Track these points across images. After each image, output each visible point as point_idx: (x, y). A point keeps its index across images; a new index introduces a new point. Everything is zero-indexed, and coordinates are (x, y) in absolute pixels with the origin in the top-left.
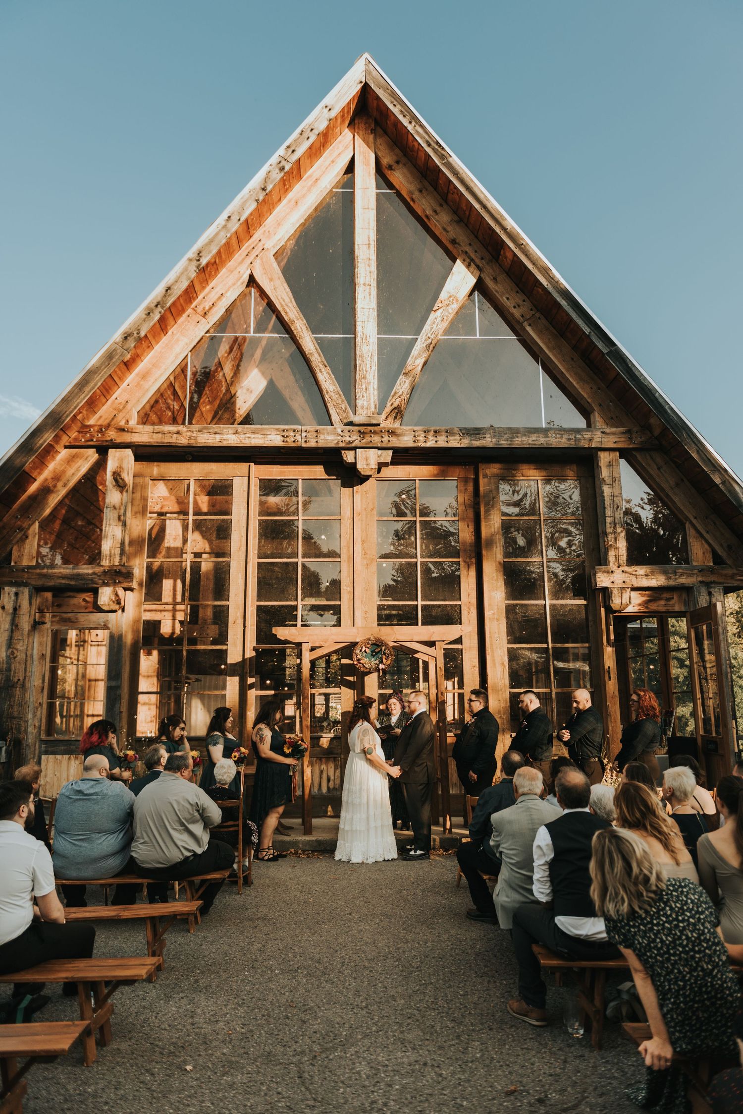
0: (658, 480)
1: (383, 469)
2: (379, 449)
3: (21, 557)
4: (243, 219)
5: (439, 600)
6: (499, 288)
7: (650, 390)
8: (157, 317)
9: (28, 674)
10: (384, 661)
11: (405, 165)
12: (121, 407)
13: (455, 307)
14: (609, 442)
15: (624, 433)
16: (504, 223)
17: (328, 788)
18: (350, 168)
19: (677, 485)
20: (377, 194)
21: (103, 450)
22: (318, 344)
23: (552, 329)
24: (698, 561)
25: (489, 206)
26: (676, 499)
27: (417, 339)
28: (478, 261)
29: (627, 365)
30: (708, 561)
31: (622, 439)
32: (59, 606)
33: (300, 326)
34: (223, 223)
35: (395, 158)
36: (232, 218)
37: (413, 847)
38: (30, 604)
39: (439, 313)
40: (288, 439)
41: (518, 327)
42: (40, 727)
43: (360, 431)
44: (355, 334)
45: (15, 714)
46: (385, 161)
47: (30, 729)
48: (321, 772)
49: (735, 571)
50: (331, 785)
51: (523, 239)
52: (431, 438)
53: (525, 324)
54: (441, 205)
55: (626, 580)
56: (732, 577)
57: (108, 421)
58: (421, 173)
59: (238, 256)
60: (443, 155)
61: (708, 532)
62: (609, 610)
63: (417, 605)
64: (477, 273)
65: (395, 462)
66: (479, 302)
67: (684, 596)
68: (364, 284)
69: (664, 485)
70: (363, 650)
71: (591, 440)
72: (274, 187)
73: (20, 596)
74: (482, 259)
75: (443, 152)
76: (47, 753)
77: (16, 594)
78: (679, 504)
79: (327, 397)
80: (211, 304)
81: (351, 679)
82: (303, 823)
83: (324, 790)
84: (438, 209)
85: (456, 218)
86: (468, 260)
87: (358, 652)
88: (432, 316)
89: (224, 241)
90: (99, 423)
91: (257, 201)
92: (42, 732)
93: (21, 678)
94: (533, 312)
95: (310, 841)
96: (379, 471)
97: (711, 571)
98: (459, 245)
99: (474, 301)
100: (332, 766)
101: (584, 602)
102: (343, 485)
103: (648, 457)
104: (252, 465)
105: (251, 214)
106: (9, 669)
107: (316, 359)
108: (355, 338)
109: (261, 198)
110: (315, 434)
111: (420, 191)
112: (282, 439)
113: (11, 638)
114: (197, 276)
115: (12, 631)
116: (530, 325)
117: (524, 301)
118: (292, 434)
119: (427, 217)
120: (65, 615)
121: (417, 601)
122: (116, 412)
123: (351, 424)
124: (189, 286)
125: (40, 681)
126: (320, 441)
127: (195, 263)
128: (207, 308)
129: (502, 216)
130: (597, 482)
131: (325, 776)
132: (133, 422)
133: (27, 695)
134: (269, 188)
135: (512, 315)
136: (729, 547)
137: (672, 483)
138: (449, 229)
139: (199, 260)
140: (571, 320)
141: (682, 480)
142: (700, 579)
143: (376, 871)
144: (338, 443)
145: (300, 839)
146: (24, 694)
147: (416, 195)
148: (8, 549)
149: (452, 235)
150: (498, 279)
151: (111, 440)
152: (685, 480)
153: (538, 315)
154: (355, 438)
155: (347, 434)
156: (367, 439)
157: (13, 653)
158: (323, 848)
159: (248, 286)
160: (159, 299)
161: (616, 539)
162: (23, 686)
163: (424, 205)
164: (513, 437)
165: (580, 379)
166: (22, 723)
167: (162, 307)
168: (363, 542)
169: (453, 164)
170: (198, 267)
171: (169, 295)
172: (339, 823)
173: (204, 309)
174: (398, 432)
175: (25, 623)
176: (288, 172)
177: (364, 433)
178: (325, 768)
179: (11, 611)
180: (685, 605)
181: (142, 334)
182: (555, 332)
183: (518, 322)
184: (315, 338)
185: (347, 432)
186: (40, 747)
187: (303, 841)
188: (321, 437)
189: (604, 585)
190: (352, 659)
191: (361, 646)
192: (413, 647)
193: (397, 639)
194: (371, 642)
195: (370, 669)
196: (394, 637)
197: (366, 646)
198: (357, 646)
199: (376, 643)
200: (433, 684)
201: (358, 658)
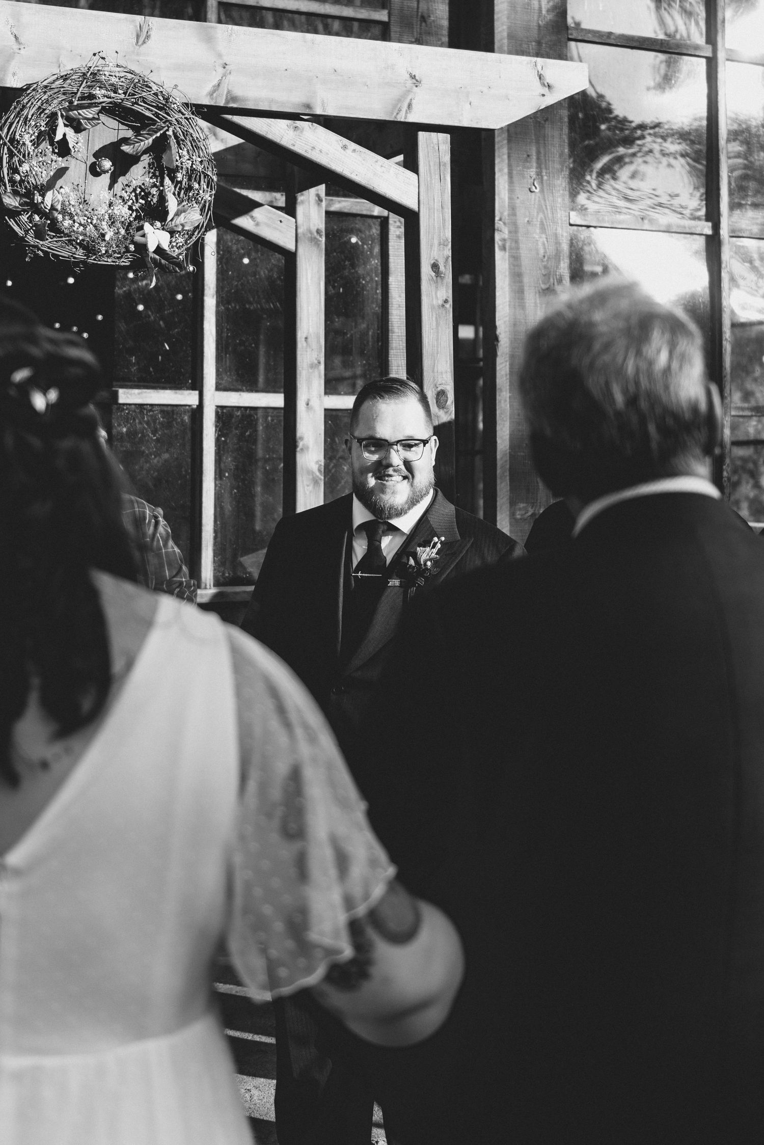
10: (172, 206)
87: (26, 140)
191: (41, 110)
192: (308, 148)
193: (229, 92)
194: (103, 92)
195: (89, 248)
196: (215, 82)
197: (74, 114)
198: (22, 110)
199: (128, 104)
200: (316, 362)
201: (22, 181)
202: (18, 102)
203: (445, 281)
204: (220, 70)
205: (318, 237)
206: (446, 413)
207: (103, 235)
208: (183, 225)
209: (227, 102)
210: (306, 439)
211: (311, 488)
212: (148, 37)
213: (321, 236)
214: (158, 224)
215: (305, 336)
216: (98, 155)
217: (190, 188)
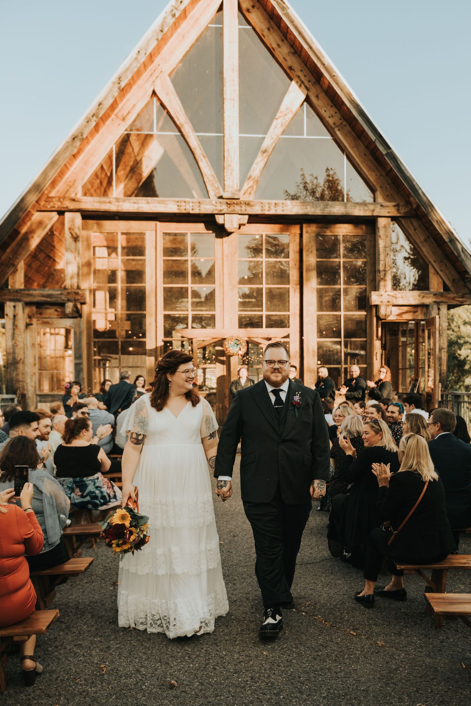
0: (414, 237)
1: (242, 227)
2: (239, 214)
3: (14, 283)
4: (148, 53)
5: (276, 311)
6: (321, 103)
7: (410, 180)
8: (94, 124)
9: (26, 355)
10: (242, 349)
11: (258, 9)
12: (71, 184)
13: (290, 116)
14: (384, 212)
15: (394, 206)
16: (323, 60)
18: (221, 8)
19: (425, 240)
20: (240, 29)
21: (61, 213)
22: (200, 140)
23: (353, 133)
24: (434, 289)
25: (313, 47)
26: (424, 249)
27: (265, 138)
28: (306, 83)
29: (397, 162)
30: (440, 289)
31: (393, 210)
32: (41, 314)
33: (187, 129)
34: (135, 56)
35: (251, 3)
36: (141, 52)
38: (24, 312)
39: (279, 121)
40: (181, 208)
41: (331, 131)
42: (35, 387)
43: (227, 203)
44: (223, 133)
45: (21, 379)
46: (245, 6)
47: (30, 388)
49: (455, 295)
51: (335, 72)
52: (272, 207)
53: (336, 130)
54: (283, 41)
55: (390, 300)
56: (453, 299)
57: (63, 193)
58: (269, 16)
59: (145, 76)
60: (284, 7)
61: (441, 271)
62: (378, 318)
63: (263, 315)
64: (306, 92)
65: (249, 222)
66: (307, 111)
67: (425, 310)
68: (230, 99)
69: (418, 241)
70: (230, 342)
71: (373, 211)
72: (168, 30)
73: (17, 308)
74: (309, 81)
75: (284, 5)
76: (40, 402)
77: (14, 307)
78: (425, 253)
79: (206, 179)
80: (127, 111)
81: (222, 358)
84: (280, 43)
85: (292, 51)
86: (300, 82)
87: (226, 343)
88: (275, 122)
89: (136, 69)
90: (58, 195)
91: (157, 39)
92: (37, 390)
93: (22, 358)
94: (341, 121)
96: (239, 228)
97: (441, 295)
98: (294, 70)
99: (303, 111)
101: (365, 313)
102: (217, 236)
103: (409, 222)
104: (158, 223)
105: (154, 49)
106: (14, 353)
107: (199, 152)
108: (224, 137)
109: (160, 38)
110: (198, 204)
111: (269, 29)
112: (177, 207)
113: (13, 334)
114: (119, 95)
115: (14, 330)
116: (339, 130)
117: (336, 113)
118: (184, 204)
119: (273, 49)
120: (45, 320)
121: (263, 312)
122: (68, 188)
123: (221, 197)
124: (114, 102)
125: (33, 360)
126: (202, 209)
127: (117, 86)
128: (125, 114)
129: (322, 54)
130: (377, 238)
132: (80, 195)
133: (26, 368)
134: (165, 30)
135: (328, 122)
136: (454, 280)
137: (422, 239)
138: (288, 58)
139: (119, 83)
140: (364, 131)
141: (429, 237)
142: (434, 300)
144: (213, 211)
146: (24, 368)
147: (266, 32)
148: (6, 278)
149: (290, 63)
150: (320, 96)
151: (67, 207)
152: (431, 237)
153: (344, 123)
154: (224, 208)
155: (219, 205)
156: (232, 208)
157: (15, 343)
159: (152, 97)
160: (94, 111)
161: (385, 275)
162: (24, 363)
163: (272, 39)
164: (325, 208)
165: (370, 169)
166: (25, 384)
167: (97, 117)
168: (229, 274)
169: (291, 14)
170: (119, 88)
171: (101, 109)
173: (123, 115)
174: (252, 203)
175: (21, 324)
176: (178, 18)
177: (230, 204)
179: (12, 317)
180: (424, 315)
181: (85, 136)
182: (355, 135)
183: (331, 127)
184: (198, 136)
185: (218, 203)
186: (36, 398)
188: (202, 206)
189: (376, 303)
190: (222, 347)
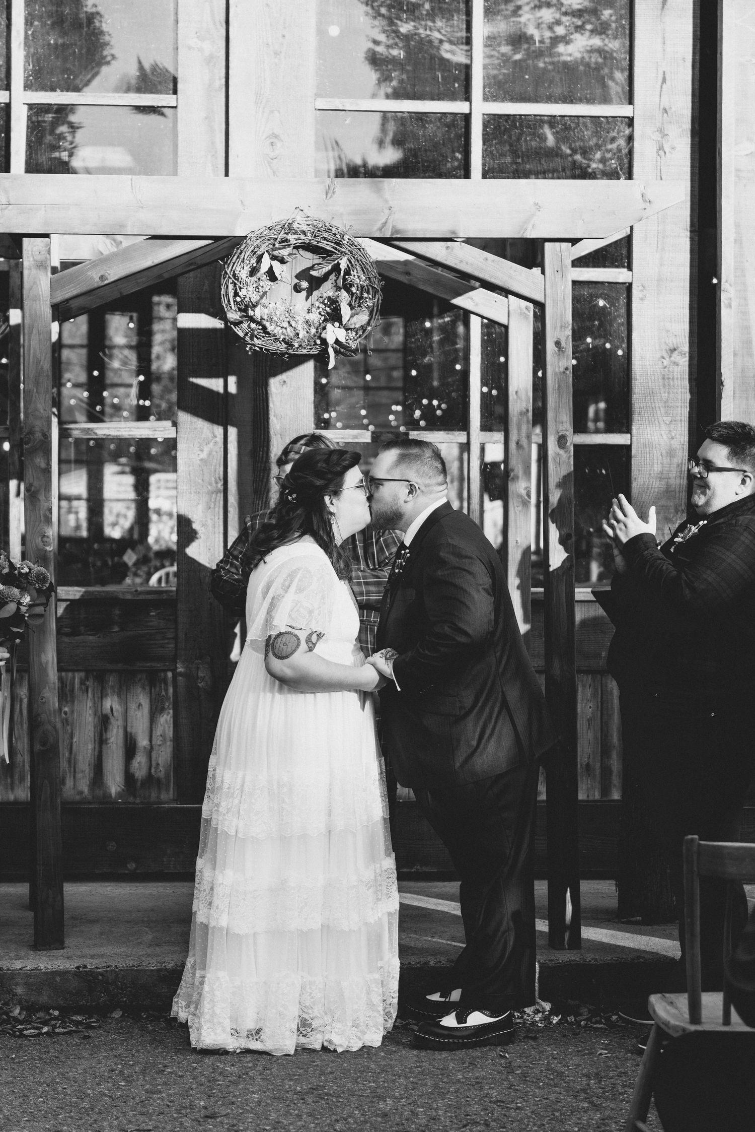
5: (550, 99)
10: (346, 311)
17: (129, 777)
37: (456, 995)
48: (104, 722)
50: (139, 764)
63: (467, 118)
70: (264, 267)
82: (34, 903)
83: (114, 784)
87: (243, 274)
95: (55, 973)
100: (144, 700)
121: (468, 98)
131: (115, 737)
143: (302, 1096)
145: (17, 965)
158: (103, 998)
172: (191, 897)
178: (116, 707)
187: (28, 975)
190: (218, 312)
191: (253, 252)
192: (456, 261)
193: (393, 227)
194: (295, 237)
195: (289, 344)
196: (384, 220)
197: (276, 253)
198: (240, 254)
199: (315, 243)
200: (525, 410)
201: (242, 301)
202: (238, 249)
203: (565, 354)
204: (387, 212)
205: (527, 312)
206: (566, 452)
207: (298, 334)
208: (355, 324)
209: (392, 234)
210: (516, 470)
211: (520, 508)
212: (334, 193)
213: (529, 311)
214: (337, 324)
215: (516, 389)
216: (299, 276)
217: (361, 298)
